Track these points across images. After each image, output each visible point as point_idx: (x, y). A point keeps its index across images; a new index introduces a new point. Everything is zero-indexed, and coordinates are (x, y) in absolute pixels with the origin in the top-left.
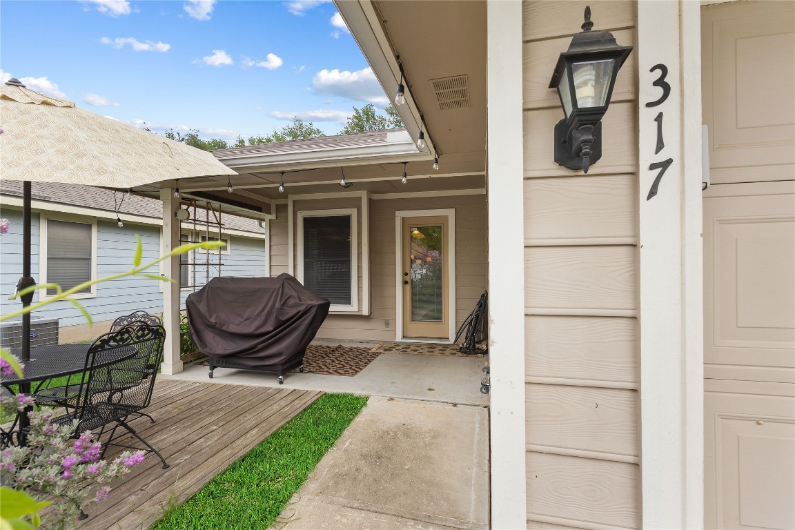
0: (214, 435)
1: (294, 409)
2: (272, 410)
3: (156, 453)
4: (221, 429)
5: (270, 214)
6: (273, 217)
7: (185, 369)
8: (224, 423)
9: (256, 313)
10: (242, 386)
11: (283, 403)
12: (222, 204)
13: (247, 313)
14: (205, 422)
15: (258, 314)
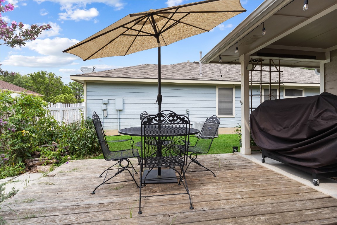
0: (234, 202)
1: (319, 217)
2: (293, 205)
3: (189, 196)
4: (243, 200)
5: (325, 59)
6: (328, 61)
7: (252, 154)
8: (248, 196)
9: (293, 123)
10: (280, 175)
11: (309, 204)
12: (281, 58)
13: (286, 123)
14: (236, 190)
15: (294, 124)
